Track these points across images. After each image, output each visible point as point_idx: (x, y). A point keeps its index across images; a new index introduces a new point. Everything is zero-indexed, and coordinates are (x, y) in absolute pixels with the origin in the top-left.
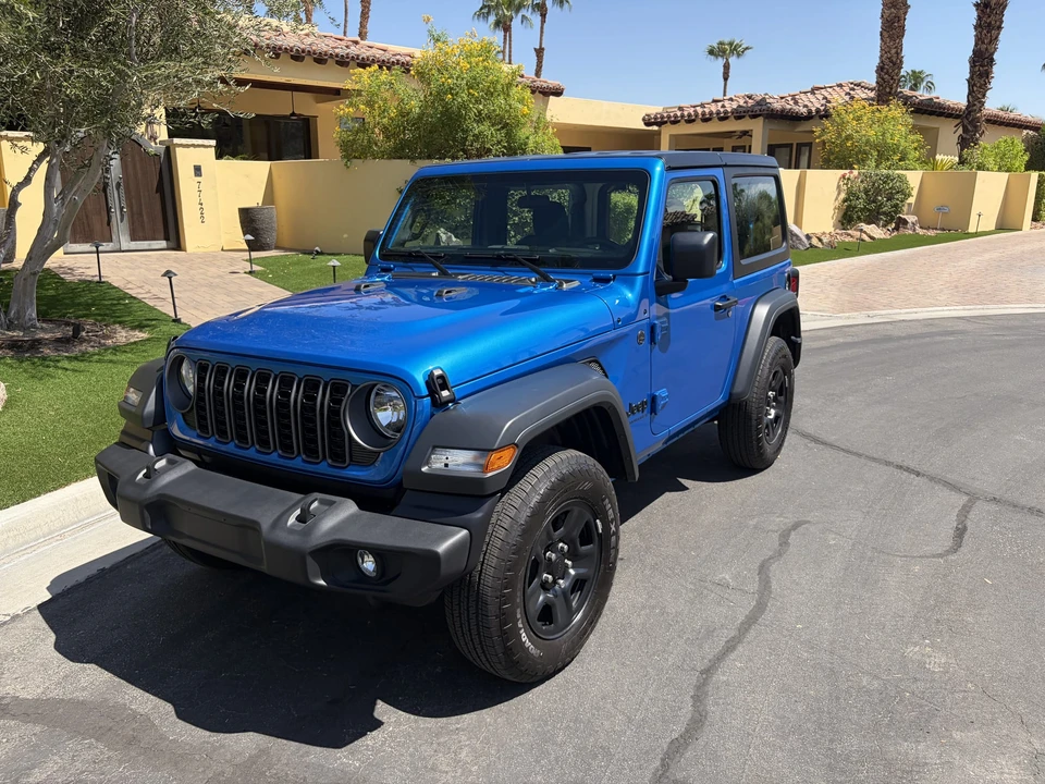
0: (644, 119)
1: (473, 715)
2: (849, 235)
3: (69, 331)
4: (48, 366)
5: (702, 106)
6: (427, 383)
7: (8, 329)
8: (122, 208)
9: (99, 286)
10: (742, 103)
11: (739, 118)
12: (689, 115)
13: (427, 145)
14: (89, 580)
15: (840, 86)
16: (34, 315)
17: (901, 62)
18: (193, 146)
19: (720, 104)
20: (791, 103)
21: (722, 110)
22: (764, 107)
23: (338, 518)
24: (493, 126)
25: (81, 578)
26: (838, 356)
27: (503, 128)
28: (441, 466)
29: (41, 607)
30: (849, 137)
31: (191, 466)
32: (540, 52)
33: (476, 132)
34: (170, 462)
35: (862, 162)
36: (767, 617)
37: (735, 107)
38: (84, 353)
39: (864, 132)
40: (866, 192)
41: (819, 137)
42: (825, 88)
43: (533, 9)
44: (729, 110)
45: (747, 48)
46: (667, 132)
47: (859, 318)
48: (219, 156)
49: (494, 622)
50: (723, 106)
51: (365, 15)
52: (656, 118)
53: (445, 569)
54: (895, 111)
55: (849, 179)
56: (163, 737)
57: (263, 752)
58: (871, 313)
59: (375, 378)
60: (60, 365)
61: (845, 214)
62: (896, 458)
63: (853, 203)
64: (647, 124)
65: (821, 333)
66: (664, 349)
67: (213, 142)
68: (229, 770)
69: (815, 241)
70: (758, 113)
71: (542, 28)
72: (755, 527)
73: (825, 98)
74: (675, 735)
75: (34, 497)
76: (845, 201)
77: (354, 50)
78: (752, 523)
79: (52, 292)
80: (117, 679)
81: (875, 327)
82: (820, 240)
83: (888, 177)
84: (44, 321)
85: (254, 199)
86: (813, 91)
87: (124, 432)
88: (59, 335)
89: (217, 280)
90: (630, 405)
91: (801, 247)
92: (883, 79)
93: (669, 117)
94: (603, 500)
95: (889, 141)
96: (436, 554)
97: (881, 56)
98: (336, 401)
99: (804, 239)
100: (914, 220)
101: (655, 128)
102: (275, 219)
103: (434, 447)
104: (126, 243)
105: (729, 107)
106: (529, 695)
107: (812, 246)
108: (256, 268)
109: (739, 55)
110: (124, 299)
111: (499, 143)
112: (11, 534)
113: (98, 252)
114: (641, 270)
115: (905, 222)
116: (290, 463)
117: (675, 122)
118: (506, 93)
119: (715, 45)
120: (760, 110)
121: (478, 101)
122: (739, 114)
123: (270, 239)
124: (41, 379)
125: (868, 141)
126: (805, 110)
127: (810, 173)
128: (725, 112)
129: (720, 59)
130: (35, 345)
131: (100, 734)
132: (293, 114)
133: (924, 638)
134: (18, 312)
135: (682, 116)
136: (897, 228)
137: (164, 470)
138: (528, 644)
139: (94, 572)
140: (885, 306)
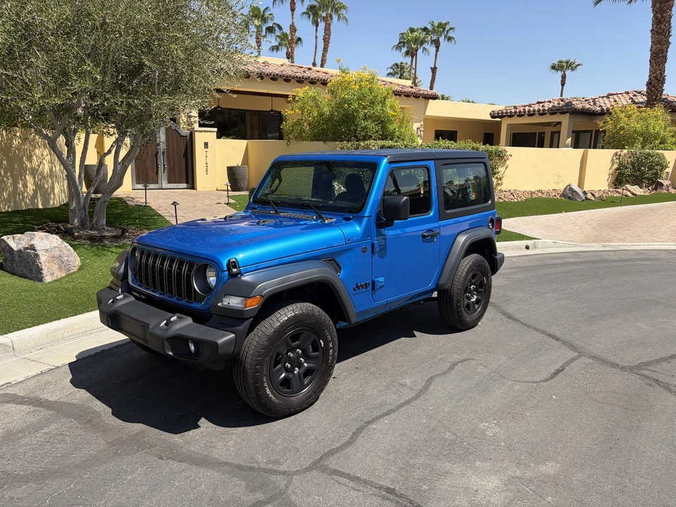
0: (490, 114)
1: (243, 428)
2: (617, 192)
3: (119, 232)
4: (104, 250)
5: (530, 106)
6: (227, 265)
7: (91, 230)
8: (164, 165)
9: (145, 208)
10: (556, 105)
11: (553, 114)
12: (520, 112)
13: (334, 133)
14: (96, 354)
15: (627, 93)
16: (104, 223)
17: (664, 80)
18: (205, 131)
19: (541, 105)
20: (592, 104)
21: (541, 109)
22: (569, 107)
23: (182, 324)
24: (374, 122)
25: (92, 353)
26: (562, 269)
27: (379, 124)
28: (227, 303)
29: (70, 364)
30: (622, 128)
31: (132, 299)
32: (434, 70)
33: (363, 126)
34: (125, 296)
35: (631, 145)
36: (418, 401)
37: (550, 107)
38: (124, 244)
39: (632, 125)
40: (633, 164)
41: (602, 128)
42: (617, 94)
43: (431, 43)
44: (546, 108)
45: (579, 65)
46: (505, 123)
47: (596, 247)
48: (219, 137)
49: (251, 381)
50: (543, 106)
51: (325, 49)
52: (498, 113)
53: (220, 351)
54: (659, 111)
55: (620, 155)
56: (103, 421)
57: (143, 432)
58: (606, 244)
59: (209, 262)
60: (110, 250)
61: (617, 178)
62: (551, 331)
63: (623, 171)
64: (492, 117)
65: (560, 255)
66: (382, 255)
67: (216, 129)
68: (125, 437)
69: (589, 196)
70: (565, 111)
71: (436, 55)
72: (441, 359)
73: (615, 101)
74: (334, 447)
75: (80, 313)
76: (617, 169)
77: (308, 74)
78: (440, 357)
79: (120, 211)
80: (92, 397)
81: (602, 253)
82: (593, 195)
83: (649, 154)
84: (110, 226)
85: (237, 161)
86: (608, 97)
87: (112, 282)
88: (114, 234)
89: (208, 207)
90: (357, 284)
91: (579, 199)
92: (651, 90)
93: (507, 113)
94: (324, 330)
95: (652, 131)
96: (217, 344)
97: (650, 75)
98: (190, 271)
99: (581, 194)
100: (668, 184)
101: (498, 119)
102: (247, 174)
103: (225, 295)
104: (165, 185)
105: (547, 106)
106: (274, 423)
107: (587, 199)
108: (231, 201)
109: (573, 69)
110: (154, 216)
111: (377, 132)
112: (66, 330)
113: (146, 189)
114: (367, 214)
115: (662, 185)
116: (180, 302)
117: (511, 116)
118: (383, 102)
119: (556, 63)
120: (566, 109)
121: (364, 108)
122: (553, 111)
123: (244, 184)
124: (99, 256)
125: (635, 131)
126: (599, 109)
127: (591, 151)
128: (544, 110)
129: (559, 72)
130: (102, 238)
131: (77, 417)
132: (272, 110)
133: (495, 420)
134: (97, 221)
135: (515, 112)
136: (656, 189)
137: (121, 300)
138: (271, 395)
139: (99, 351)
140: (619, 240)
